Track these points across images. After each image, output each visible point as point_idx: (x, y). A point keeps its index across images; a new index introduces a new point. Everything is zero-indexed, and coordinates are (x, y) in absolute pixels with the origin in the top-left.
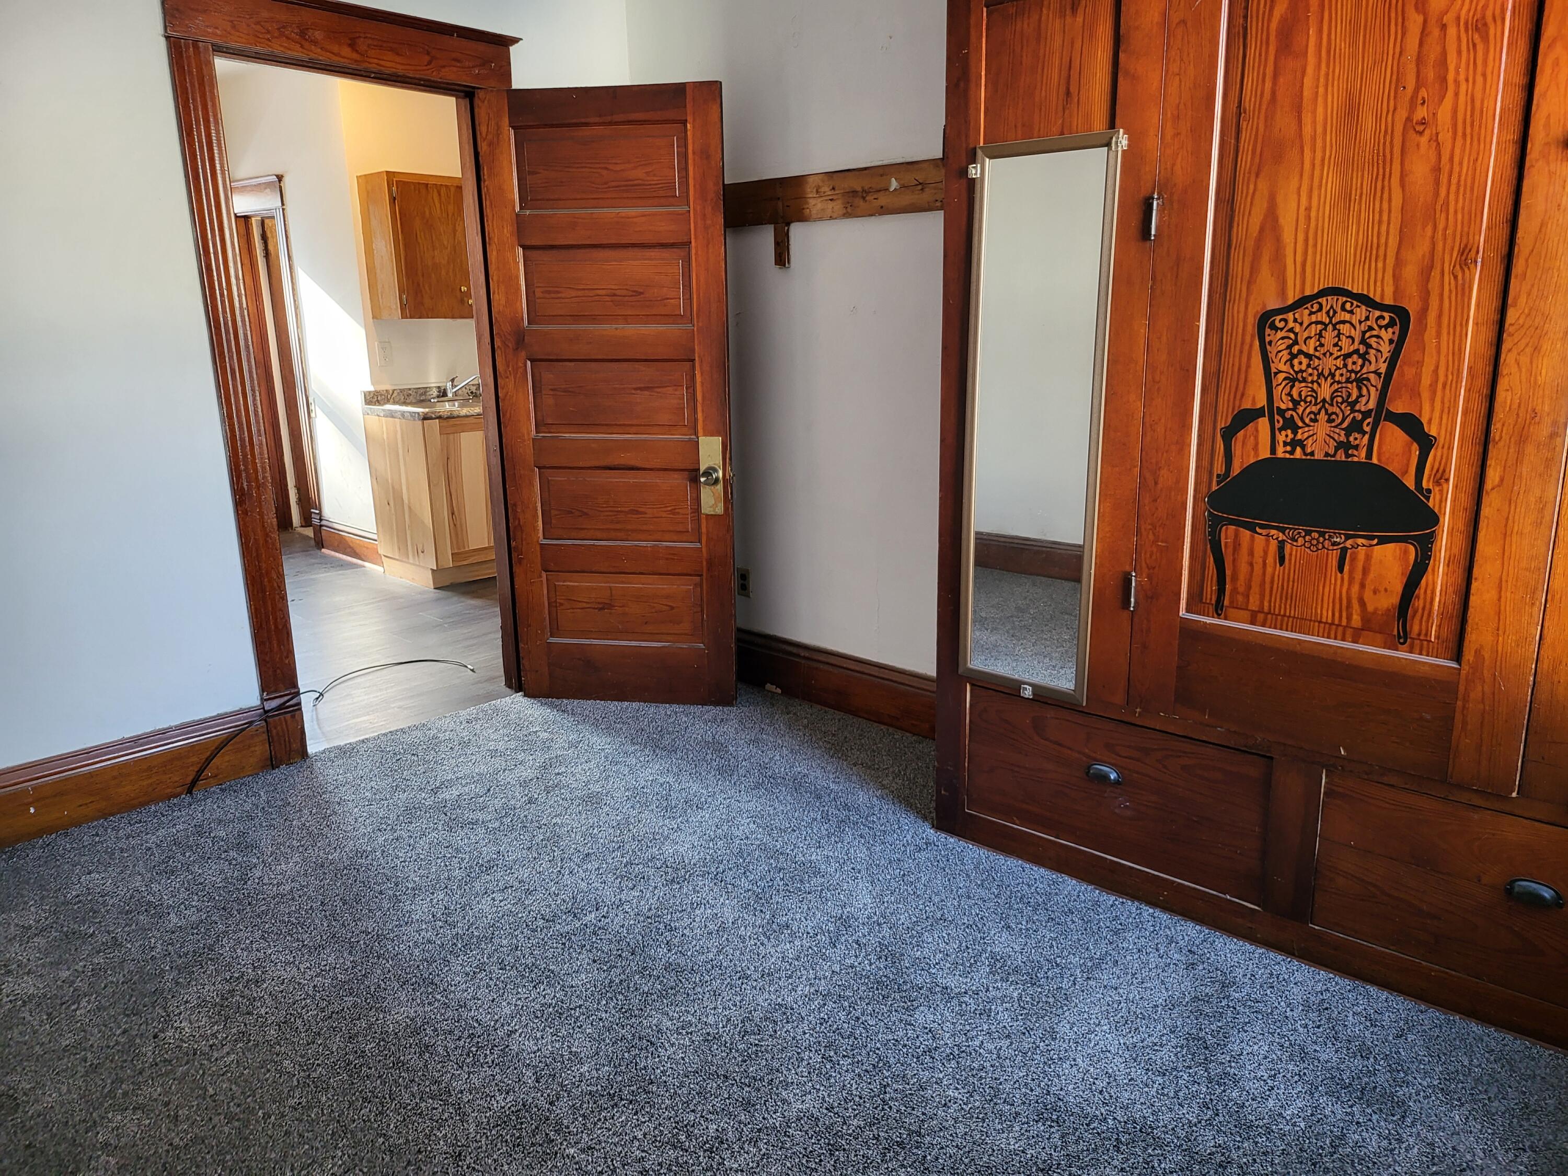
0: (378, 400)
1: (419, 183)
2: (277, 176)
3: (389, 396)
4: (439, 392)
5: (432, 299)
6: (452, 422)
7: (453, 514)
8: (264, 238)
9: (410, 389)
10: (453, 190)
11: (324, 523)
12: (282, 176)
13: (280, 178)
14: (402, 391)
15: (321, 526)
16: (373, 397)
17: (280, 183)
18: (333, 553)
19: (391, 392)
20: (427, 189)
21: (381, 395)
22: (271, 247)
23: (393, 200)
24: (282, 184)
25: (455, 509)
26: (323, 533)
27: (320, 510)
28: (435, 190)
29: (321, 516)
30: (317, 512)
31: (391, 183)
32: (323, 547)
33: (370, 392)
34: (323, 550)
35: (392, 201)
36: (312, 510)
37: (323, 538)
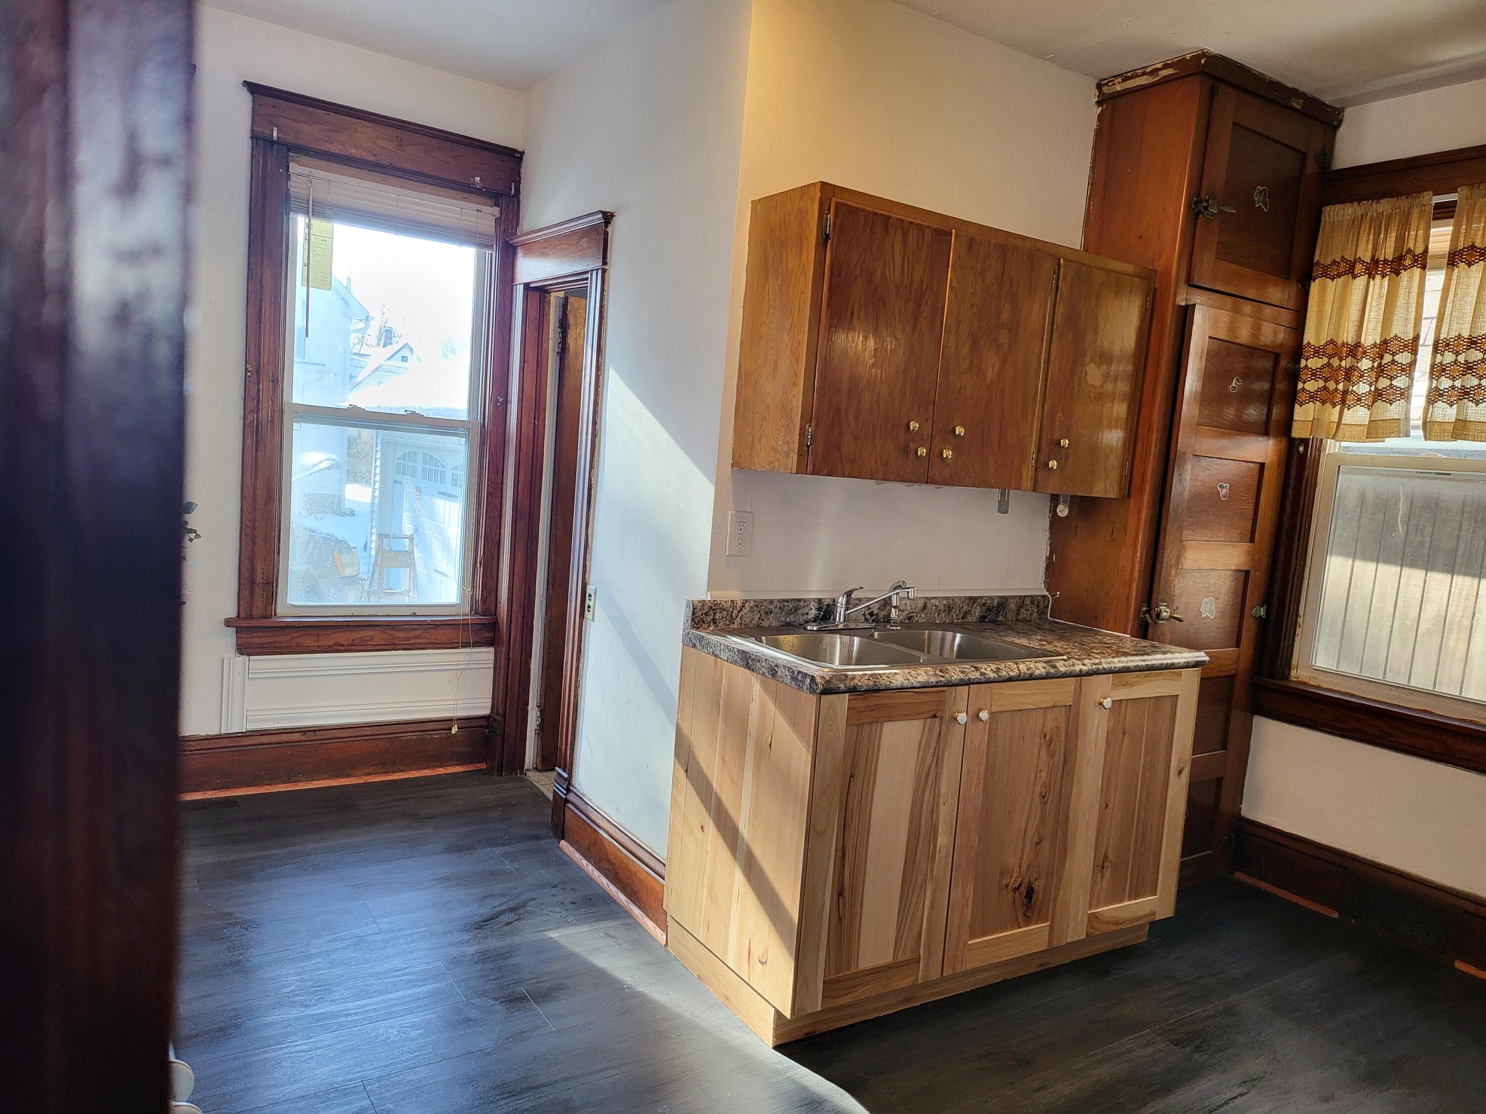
0: (714, 620)
1: (875, 214)
2: (604, 213)
3: (735, 612)
4: (819, 609)
5: (856, 439)
6: (875, 700)
7: (840, 894)
8: (564, 325)
9: (771, 601)
10: (928, 234)
11: (571, 797)
12: (612, 215)
13: (608, 217)
14: (758, 604)
15: (567, 801)
16: (706, 614)
17: (606, 226)
18: (577, 856)
19: (740, 604)
20: (886, 227)
21: (723, 609)
22: (571, 340)
23: (824, 239)
24: (609, 229)
25: (846, 884)
26: (568, 815)
27: (570, 774)
28: (900, 232)
29: (570, 784)
30: (566, 775)
31: (826, 206)
32: (563, 838)
33: (703, 602)
34: (563, 843)
35: (821, 240)
36: (557, 768)
37: (567, 821)
